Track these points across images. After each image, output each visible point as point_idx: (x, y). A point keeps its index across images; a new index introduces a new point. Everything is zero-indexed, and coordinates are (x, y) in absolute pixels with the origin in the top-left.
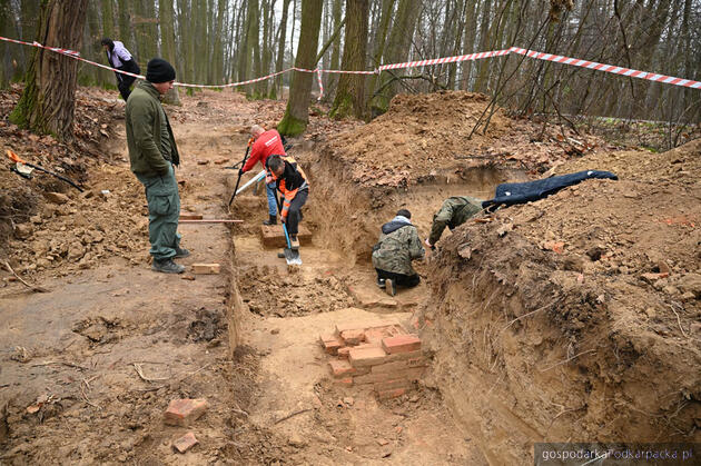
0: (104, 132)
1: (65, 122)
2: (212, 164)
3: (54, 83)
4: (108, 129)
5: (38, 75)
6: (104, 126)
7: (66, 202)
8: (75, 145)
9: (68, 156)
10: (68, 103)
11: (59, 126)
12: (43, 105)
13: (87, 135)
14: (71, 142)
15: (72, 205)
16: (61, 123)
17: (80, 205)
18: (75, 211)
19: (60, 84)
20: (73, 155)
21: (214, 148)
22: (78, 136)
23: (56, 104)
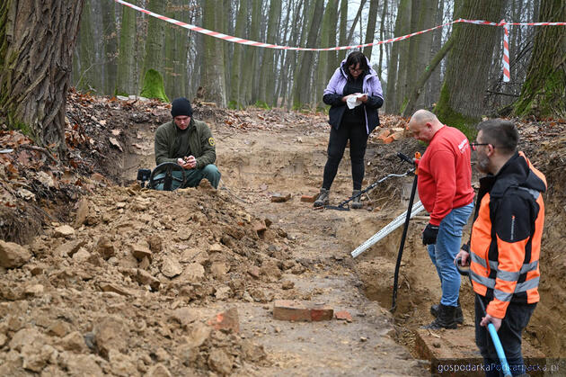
0: (114, 142)
1: (50, 106)
2: (297, 202)
3: (37, 33)
4: (122, 137)
5: (12, 17)
6: (116, 132)
7: (21, 264)
8: (63, 153)
9: (46, 169)
10: (59, 70)
11: (37, 114)
12: (14, 72)
13: (87, 145)
14: (56, 144)
15: (35, 273)
16: (43, 107)
17: (53, 273)
18: (39, 288)
19: (49, 33)
20: (56, 169)
21: (299, 173)
22: (71, 143)
23: (37, 71)
